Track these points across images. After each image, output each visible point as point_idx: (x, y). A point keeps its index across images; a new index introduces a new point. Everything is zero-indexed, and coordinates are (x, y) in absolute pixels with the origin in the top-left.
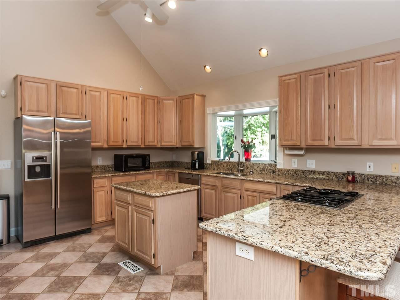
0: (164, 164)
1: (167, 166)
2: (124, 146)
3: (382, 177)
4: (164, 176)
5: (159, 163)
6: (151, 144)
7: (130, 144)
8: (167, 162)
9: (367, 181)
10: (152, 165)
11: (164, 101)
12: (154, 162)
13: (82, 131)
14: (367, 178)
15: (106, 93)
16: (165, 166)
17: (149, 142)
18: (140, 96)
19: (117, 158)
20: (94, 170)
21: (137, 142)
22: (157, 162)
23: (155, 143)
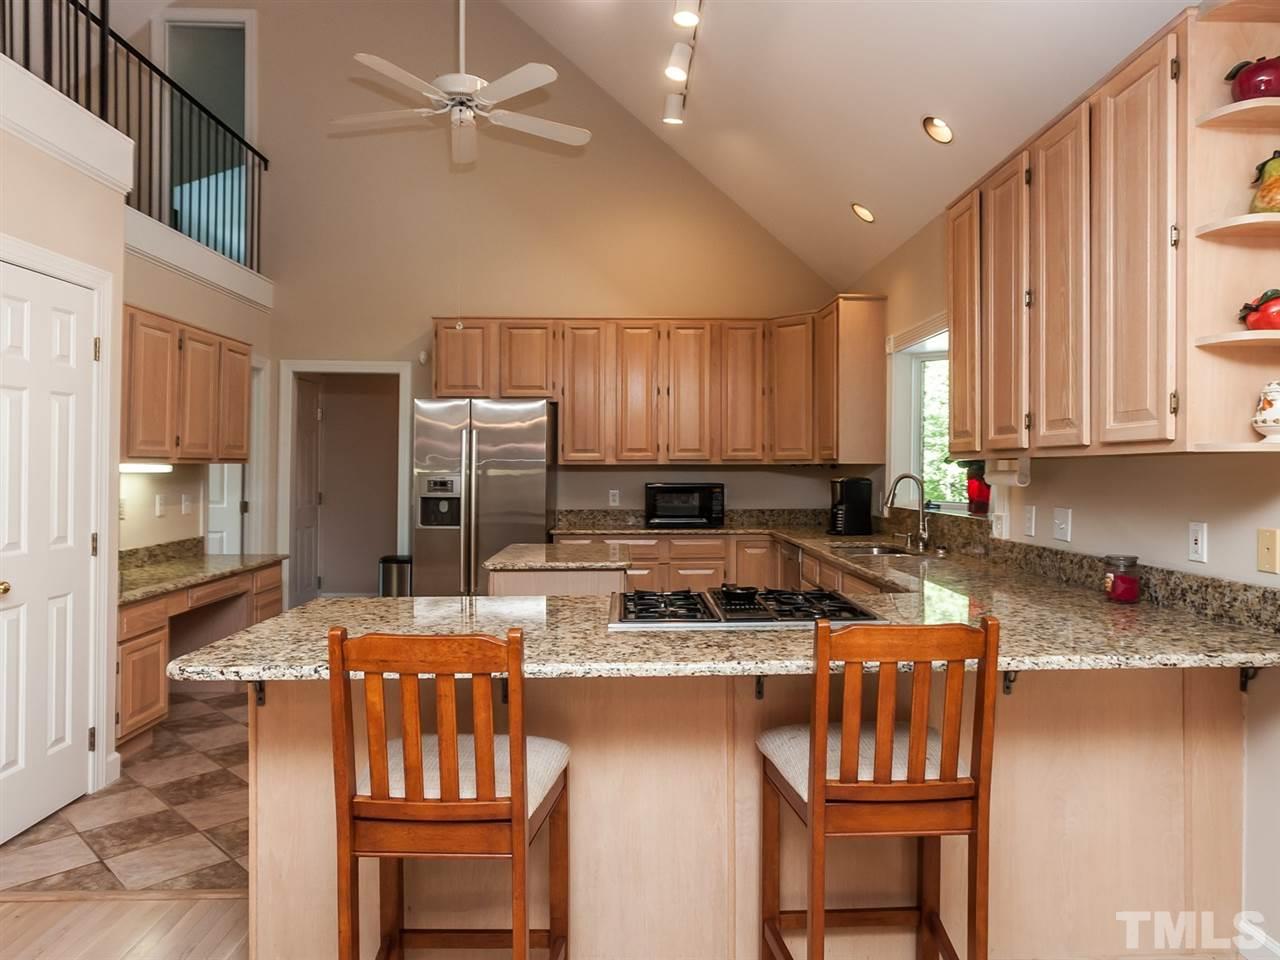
0: (807, 516)
1: (820, 524)
2: (662, 461)
3: (1220, 586)
4: (764, 550)
5: (791, 512)
6: (741, 455)
7: (677, 455)
8: (820, 513)
9: (1181, 603)
10: (767, 517)
11: (781, 329)
12: (772, 511)
13: (527, 424)
14: (1183, 590)
15: (611, 330)
16: (812, 522)
17: (735, 450)
18: (707, 325)
19: (652, 494)
20: (599, 520)
21: (699, 450)
22: (784, 511)
23: (757, 454)
